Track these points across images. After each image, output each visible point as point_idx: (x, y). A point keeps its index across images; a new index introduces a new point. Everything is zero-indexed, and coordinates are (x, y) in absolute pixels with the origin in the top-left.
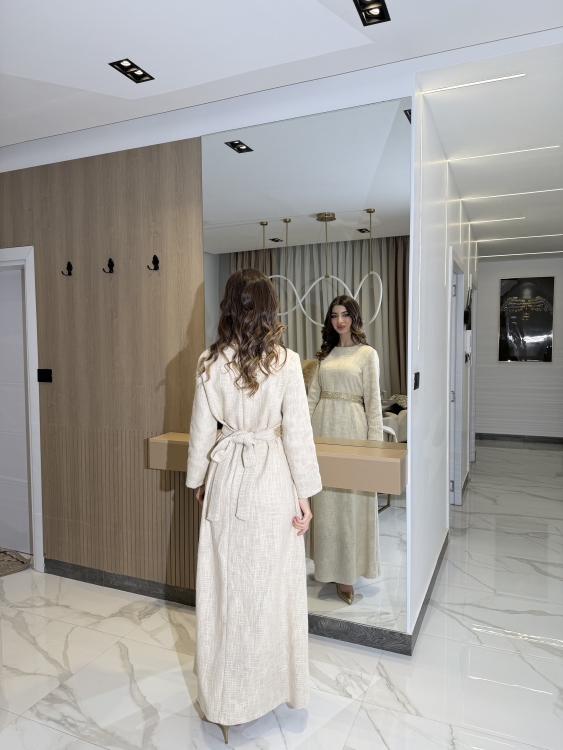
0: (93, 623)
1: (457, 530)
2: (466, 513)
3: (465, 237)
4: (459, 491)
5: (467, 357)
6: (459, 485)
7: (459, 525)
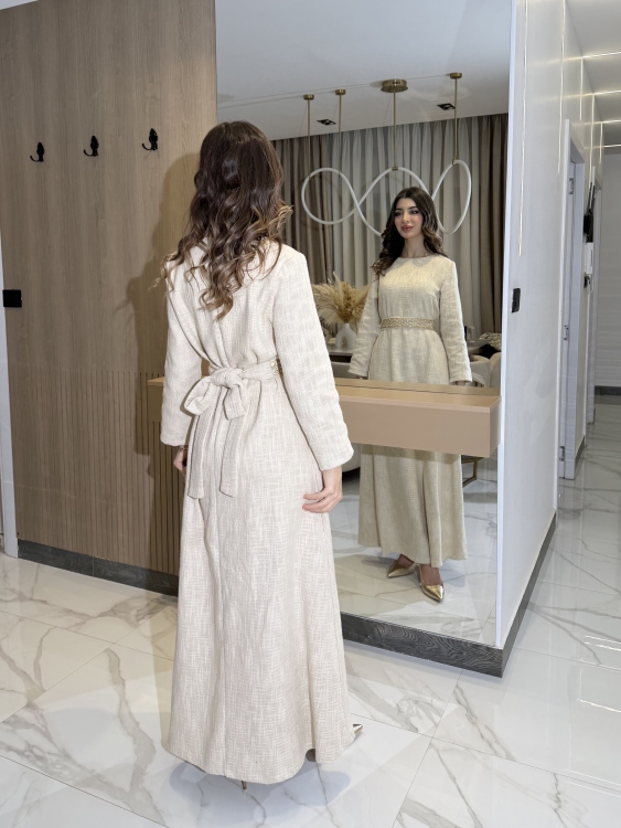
0: (76, 624)
1: (568, 511)
2: (579, 490)
3: (587, 117)
4: (571, 460)
5: (586, 280)
6: (572, 452)
7: (570, 505)
